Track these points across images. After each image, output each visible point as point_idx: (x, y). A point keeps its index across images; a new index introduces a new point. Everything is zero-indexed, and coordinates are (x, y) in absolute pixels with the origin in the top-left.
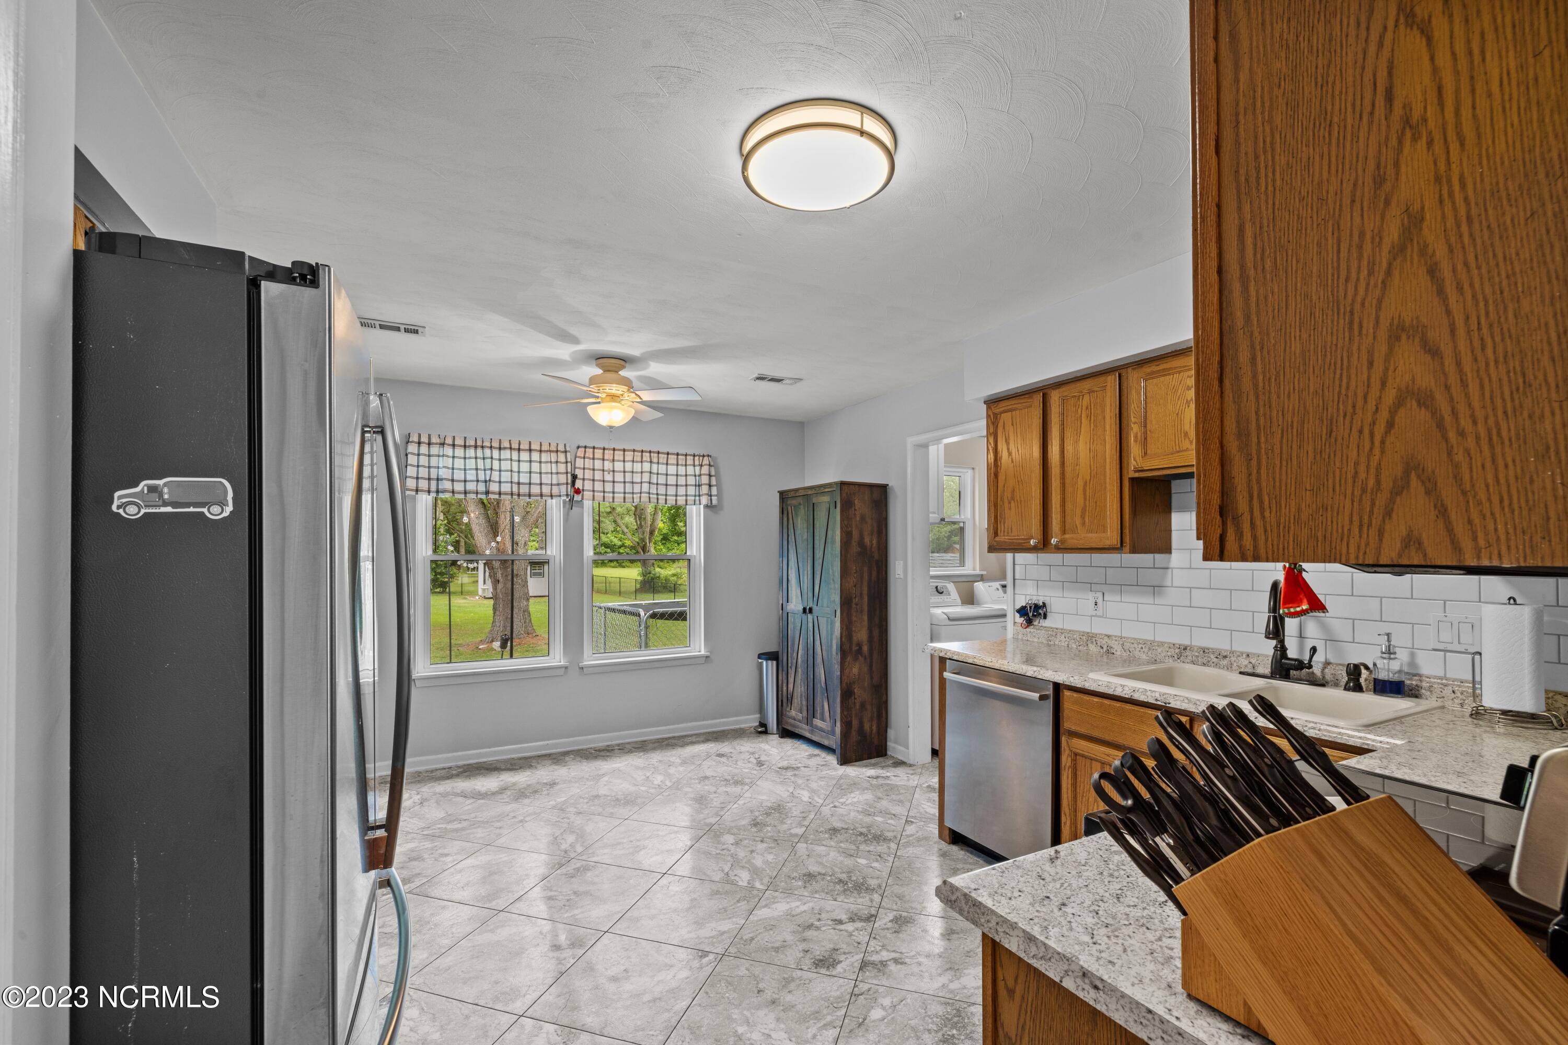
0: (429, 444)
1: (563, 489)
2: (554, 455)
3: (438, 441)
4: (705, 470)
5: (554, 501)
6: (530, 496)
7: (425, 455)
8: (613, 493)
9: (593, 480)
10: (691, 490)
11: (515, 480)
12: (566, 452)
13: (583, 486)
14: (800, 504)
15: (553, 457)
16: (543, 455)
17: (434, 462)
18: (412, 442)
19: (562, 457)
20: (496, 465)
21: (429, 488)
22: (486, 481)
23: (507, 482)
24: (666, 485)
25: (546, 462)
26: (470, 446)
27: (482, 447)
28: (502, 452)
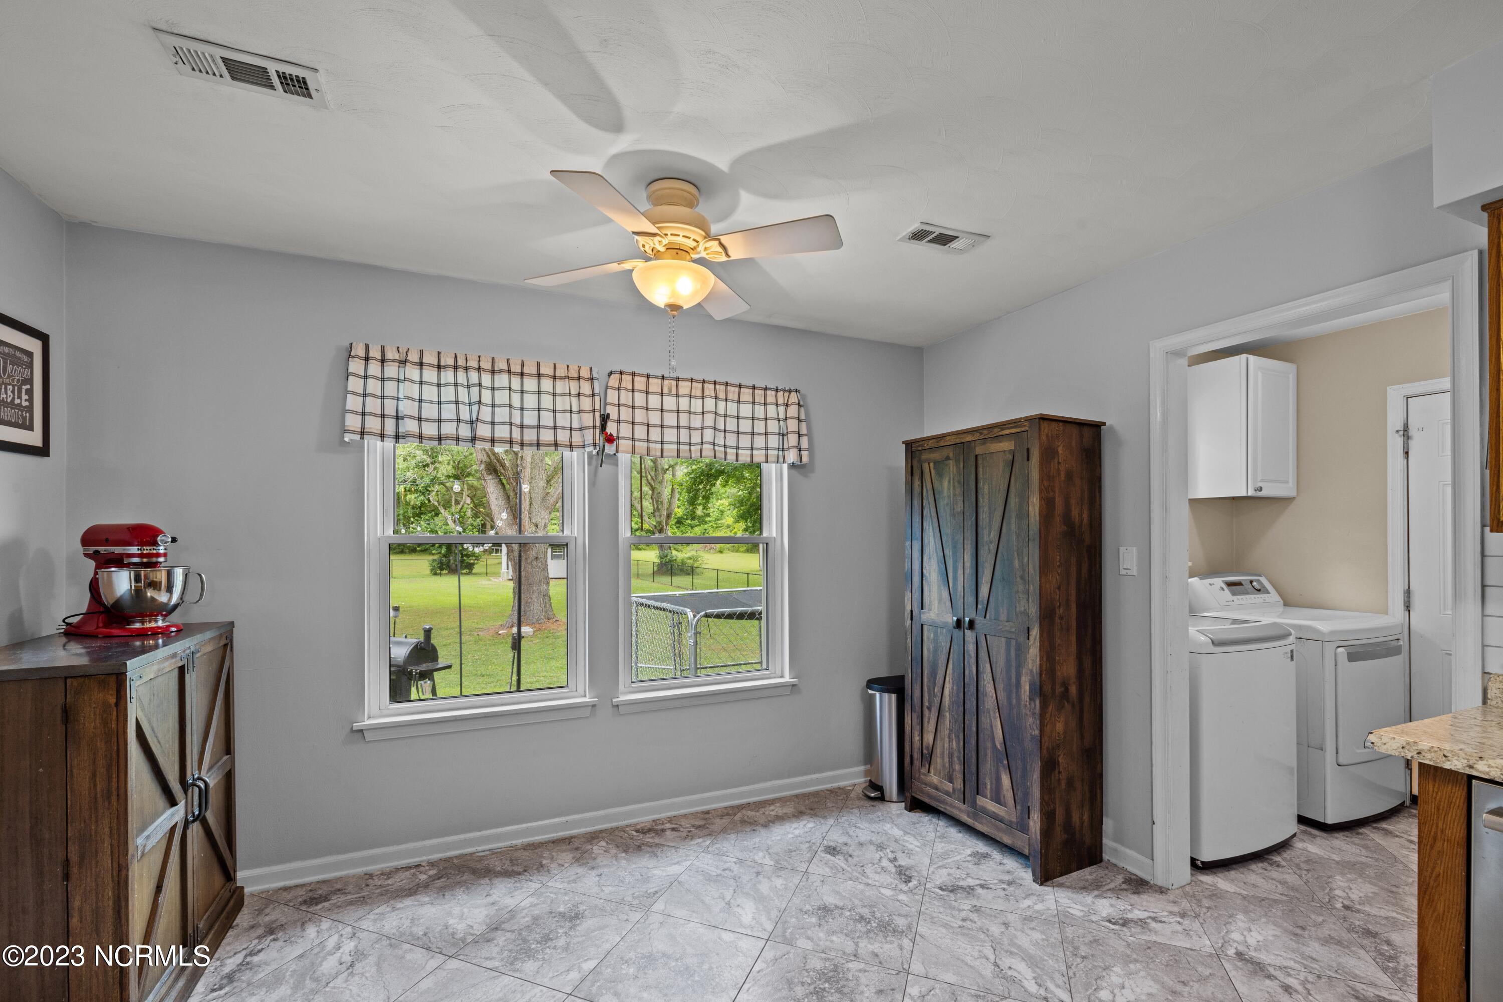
0: (383, 361)
1: (589, 435)
2: (574, 385)
3: (397, 357)
4: (793, 411)
5: (575, 453)
6: (538, 445)
7: (376, 378)
8: (662, 442)
9: (633, 423)
10: (774, 441)
11: (517, 420)
12: (592, 379)
13: (618, 431)
14: (948, 458)
15: (574, 387)
16: (559, 383)
17: (390, 388)
18: (356, 356)
19: (586, 388)
20: (487, 397)
21: (383, 430)
22: (471, 422)
23: (503, 423)
24: (738, 433)
25: (563, 395)
26: (446, 367)
27: (466, 369)
28: (496, 376)
